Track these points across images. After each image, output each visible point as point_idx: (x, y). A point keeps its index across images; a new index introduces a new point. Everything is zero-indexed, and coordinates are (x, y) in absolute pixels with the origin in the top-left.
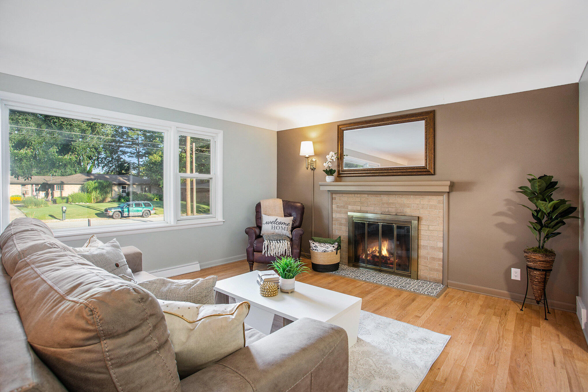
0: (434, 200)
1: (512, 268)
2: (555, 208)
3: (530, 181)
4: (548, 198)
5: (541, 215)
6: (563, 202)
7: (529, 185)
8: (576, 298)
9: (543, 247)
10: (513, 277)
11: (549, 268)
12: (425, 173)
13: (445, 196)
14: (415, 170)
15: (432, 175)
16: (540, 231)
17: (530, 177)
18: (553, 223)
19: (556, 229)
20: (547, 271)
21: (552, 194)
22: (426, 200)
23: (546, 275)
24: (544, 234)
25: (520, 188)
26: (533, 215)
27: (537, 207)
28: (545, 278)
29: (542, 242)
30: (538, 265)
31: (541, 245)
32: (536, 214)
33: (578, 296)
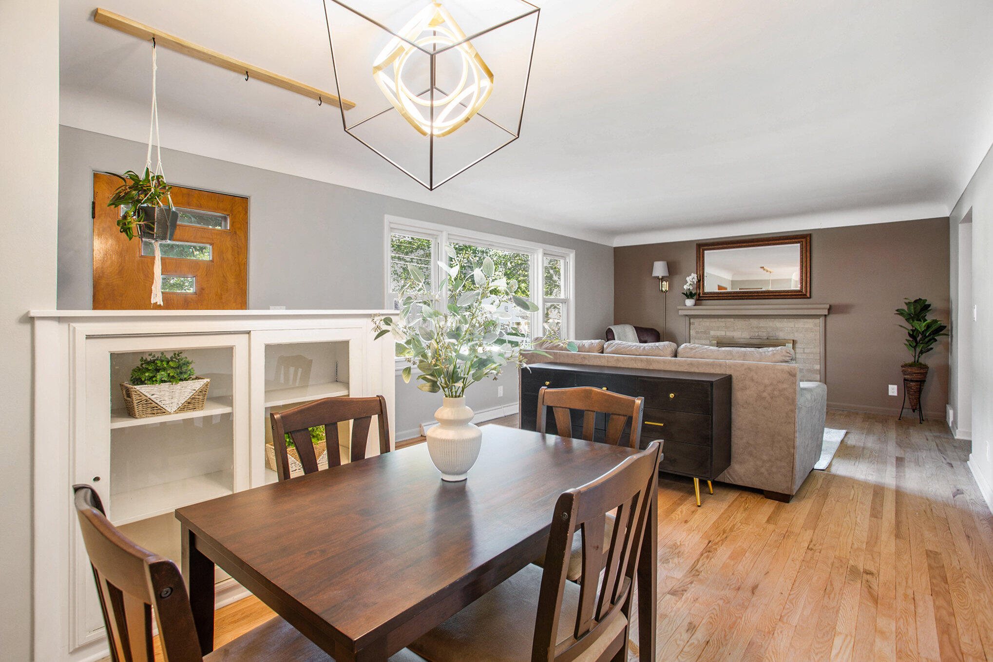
0: (810, 323)
1: (890, 386)
2: (928, 327)
3: (906, 304)
4: (923, 319)
5: (916, 334)
6: (935, 321)
7: (905, 308)
8: (946, 406)
9: (918, 361)
10: (890, 394)
11: (923, 379)
12: (800, 297)
13: (822, 319)
14: (789, 294)
15: (808, 298)
16: (915, 347)
17: (907, 301)
18: (927, 340)
19: (929, 346)
20: (922, 382)
21: (926, 315)
22: (802, 324)
23: (920, 385)
24: (918, 350)
25: (897, 310)
26: (909, 333)
27: (913, 327)
28: (920, 388)
29: (917, 357)
30: (915, 377)
31: (916, 360)
32: (911, 333)
33: (948, 404)
